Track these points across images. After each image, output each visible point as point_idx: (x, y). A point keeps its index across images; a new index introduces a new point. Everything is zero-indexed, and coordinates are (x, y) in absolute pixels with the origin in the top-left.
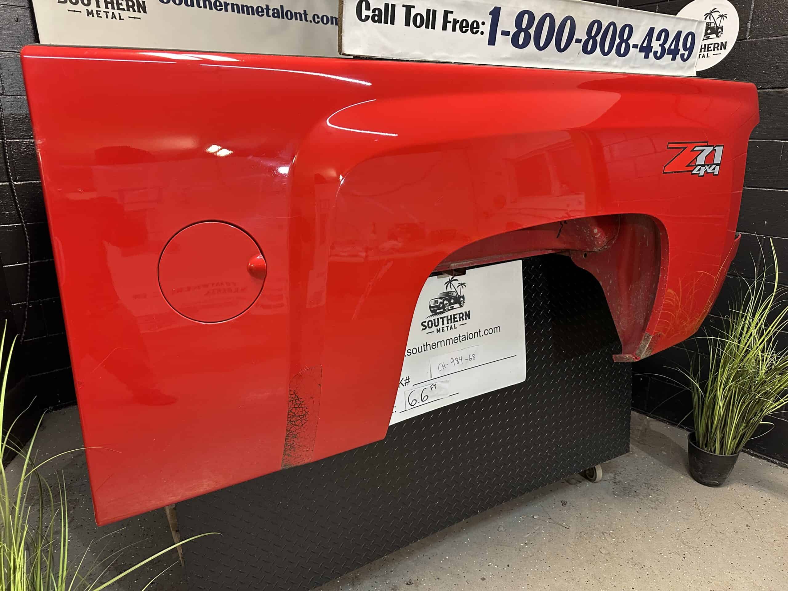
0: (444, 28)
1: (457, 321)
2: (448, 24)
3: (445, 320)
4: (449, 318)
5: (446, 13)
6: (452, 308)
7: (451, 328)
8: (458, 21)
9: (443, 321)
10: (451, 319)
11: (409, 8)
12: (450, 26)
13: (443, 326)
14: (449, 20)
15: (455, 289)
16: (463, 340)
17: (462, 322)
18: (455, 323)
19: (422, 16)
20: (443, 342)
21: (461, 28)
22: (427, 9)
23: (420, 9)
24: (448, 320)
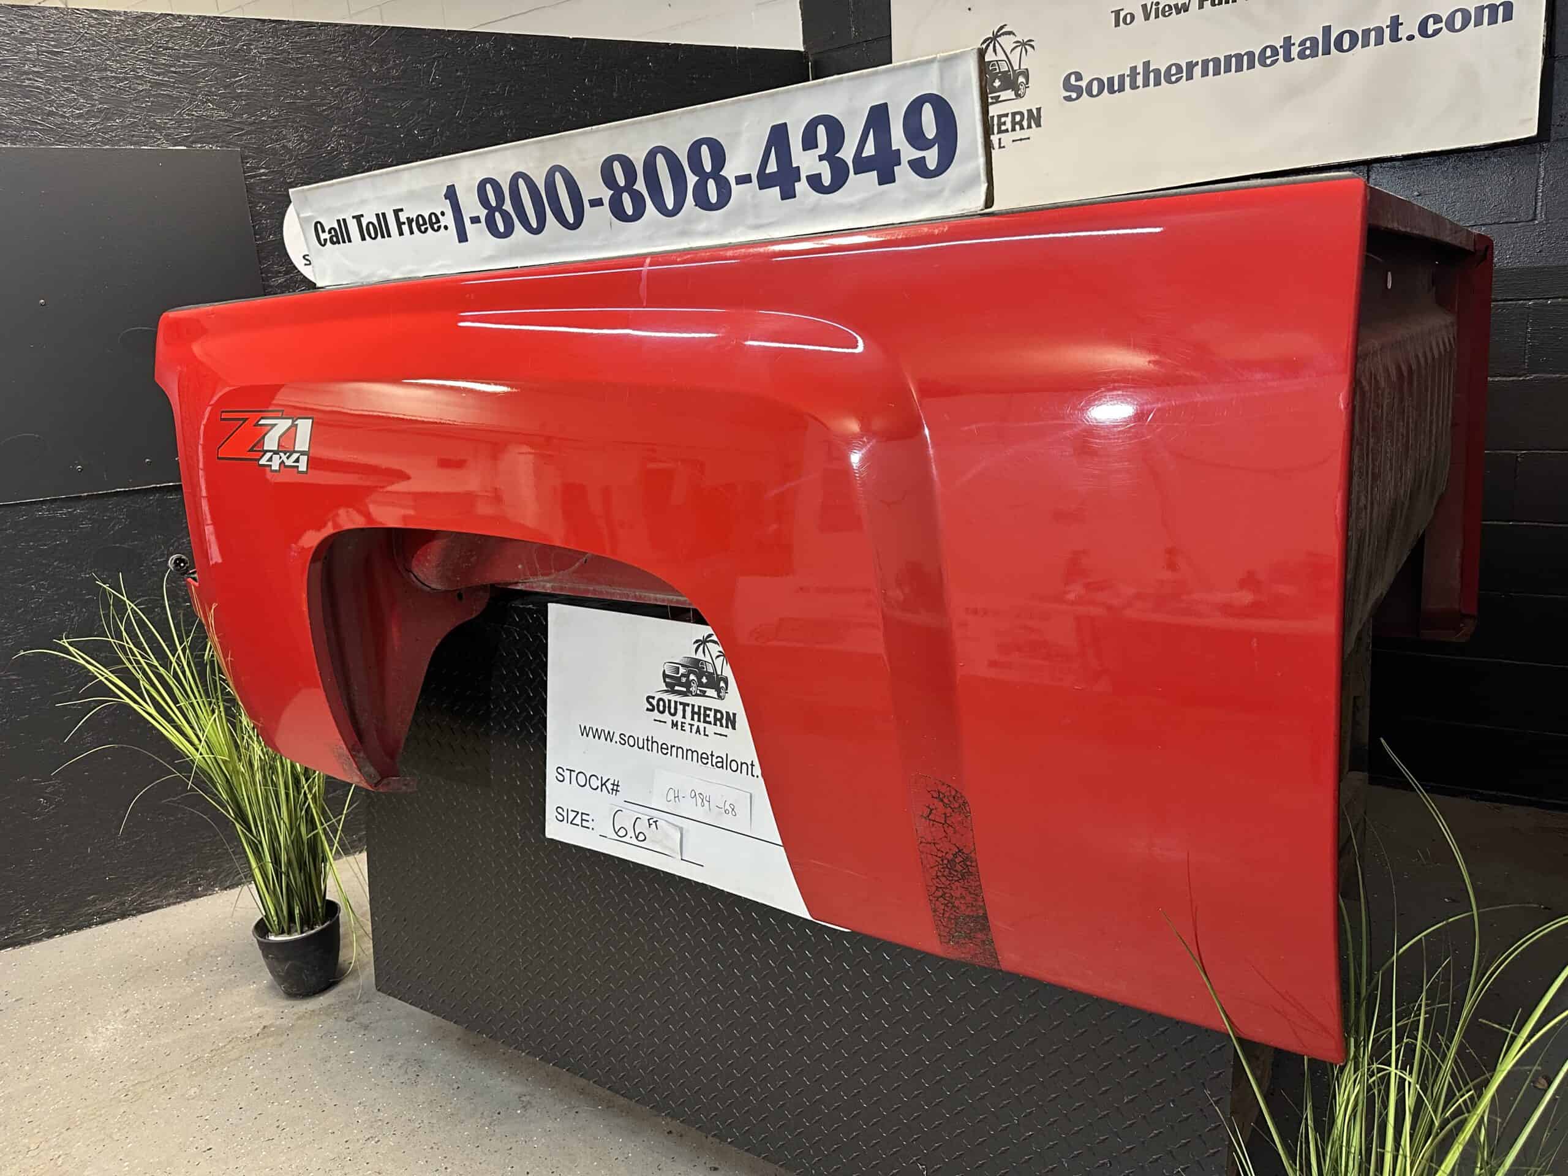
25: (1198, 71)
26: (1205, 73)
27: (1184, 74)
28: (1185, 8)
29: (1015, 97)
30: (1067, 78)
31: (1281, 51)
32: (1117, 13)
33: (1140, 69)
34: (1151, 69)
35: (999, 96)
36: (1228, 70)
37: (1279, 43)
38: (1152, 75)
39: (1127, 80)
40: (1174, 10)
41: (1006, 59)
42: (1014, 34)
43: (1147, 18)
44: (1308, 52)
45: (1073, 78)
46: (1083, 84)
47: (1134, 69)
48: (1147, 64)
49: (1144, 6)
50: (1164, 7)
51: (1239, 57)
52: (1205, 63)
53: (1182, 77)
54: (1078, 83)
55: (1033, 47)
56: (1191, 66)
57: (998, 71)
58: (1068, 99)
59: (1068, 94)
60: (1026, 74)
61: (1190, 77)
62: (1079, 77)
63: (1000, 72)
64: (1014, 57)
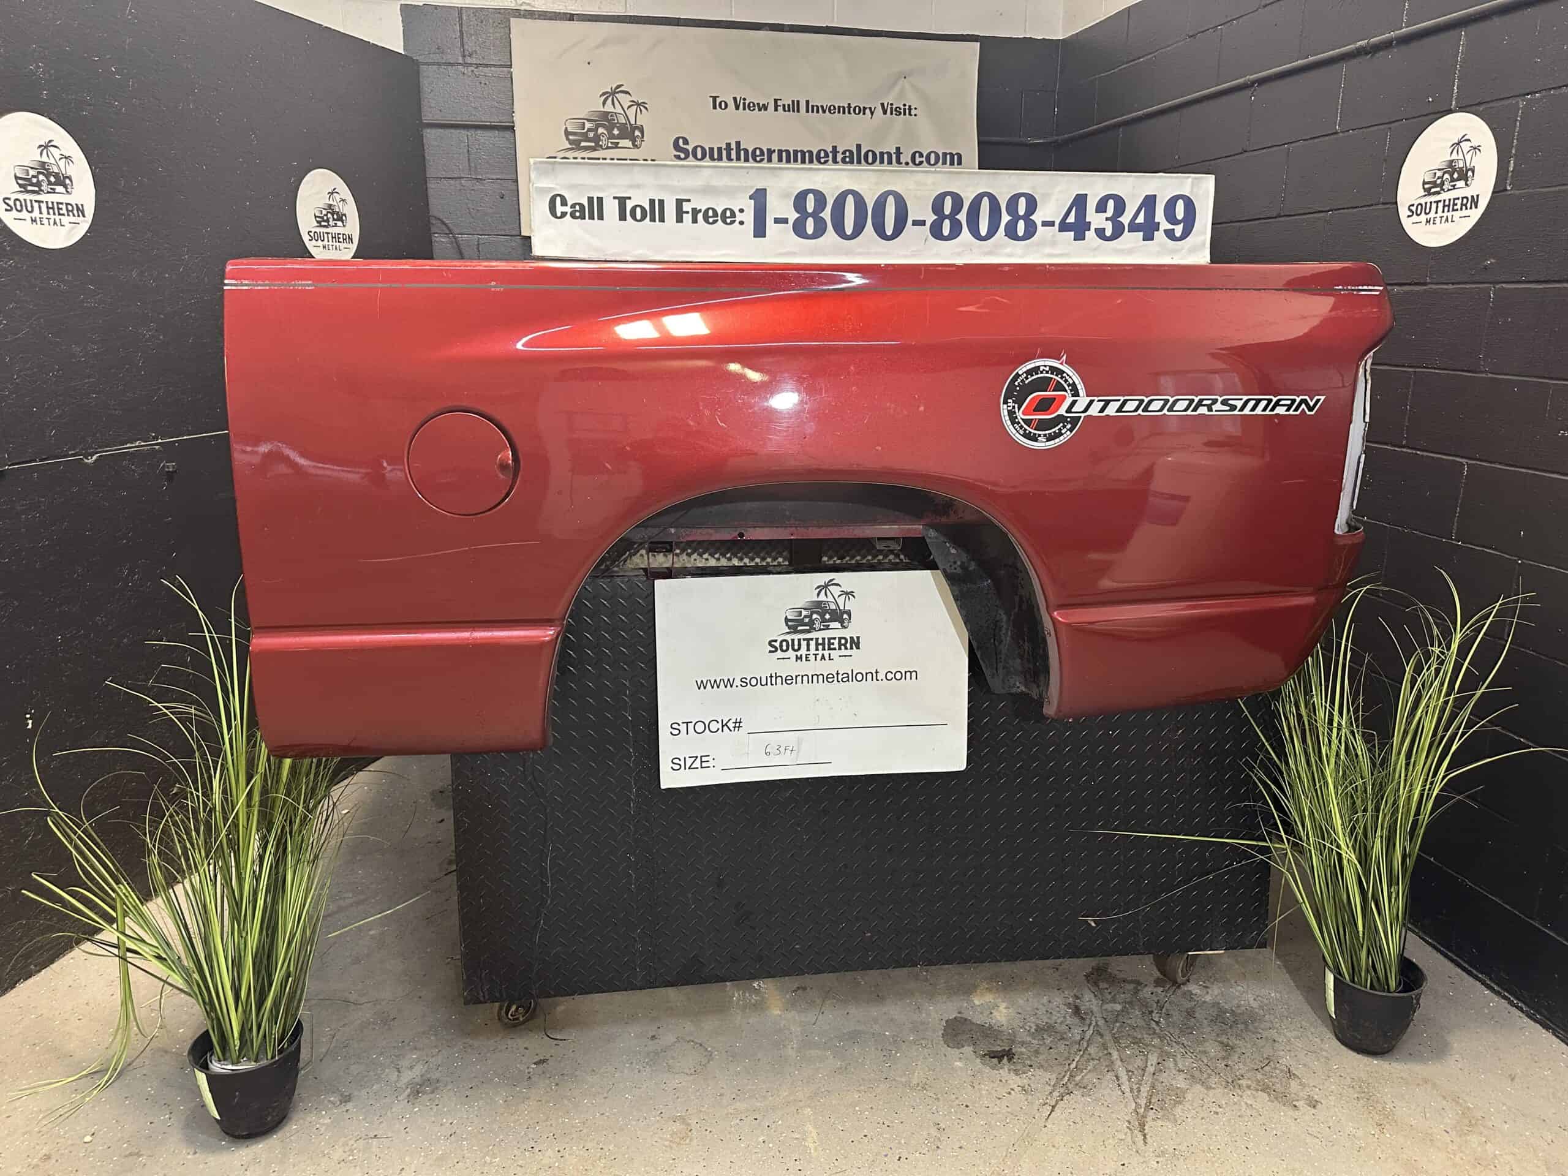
0: (680, 219)
1: (835, 649)
2: (684, 215)
3: (813, 644)
4: (820, 641)
5: (679, 203)
6: (827, 628)
7: (823, 658)
8: (700, 210)
9: (808, 645)
10: (823, 644)
11: (622, 201)
12: (687, 218)
13: (808, 653)
14: (684, 210)
15: (833, 598)
16: (844, 680)
17: (843, 652)
18: (830, 651)
19: (643, 209)
20: (805, 678)
21: (706, 218)
22: (650, 200)
23: (640, 198)
24: (817, 644)
25: (775, 156)
26: (780, 160)
27: (766, 157)
28: (765, 107)
29: (632, 147)
30: (677, 141)
31: (830, 155)
32: (715, 98)
33: (733, 146)
34: (742, 147)
35: (618, 143)
36: (796, 161)
37: (829, 149)
38: (742, 152)
39: (724, 153)
40: (756, 108)
41: (623, 112)
42: (629, 94)
43: (737, 108)
44: (847, 160)
45: (681, 141)
46: (690, 148)
47: (728, 145)
48: (738, 144)
49: (735, 99)
50: (749, 104)
51: (803, 153)
52: (780, 152)
53: (764, 159)
54: (685, 146)
55: (646, 108)
56: (770, 152)
57: (616, 121)
58: (678, 157)
59: (678, 153)
60: (641, 129)
61: (770, 160)
62: (686, 142)
63: (618, 123)
64: (631, 112)
